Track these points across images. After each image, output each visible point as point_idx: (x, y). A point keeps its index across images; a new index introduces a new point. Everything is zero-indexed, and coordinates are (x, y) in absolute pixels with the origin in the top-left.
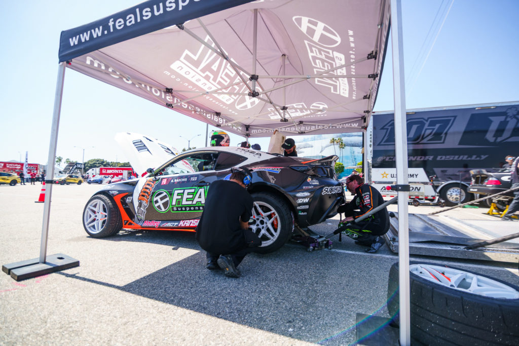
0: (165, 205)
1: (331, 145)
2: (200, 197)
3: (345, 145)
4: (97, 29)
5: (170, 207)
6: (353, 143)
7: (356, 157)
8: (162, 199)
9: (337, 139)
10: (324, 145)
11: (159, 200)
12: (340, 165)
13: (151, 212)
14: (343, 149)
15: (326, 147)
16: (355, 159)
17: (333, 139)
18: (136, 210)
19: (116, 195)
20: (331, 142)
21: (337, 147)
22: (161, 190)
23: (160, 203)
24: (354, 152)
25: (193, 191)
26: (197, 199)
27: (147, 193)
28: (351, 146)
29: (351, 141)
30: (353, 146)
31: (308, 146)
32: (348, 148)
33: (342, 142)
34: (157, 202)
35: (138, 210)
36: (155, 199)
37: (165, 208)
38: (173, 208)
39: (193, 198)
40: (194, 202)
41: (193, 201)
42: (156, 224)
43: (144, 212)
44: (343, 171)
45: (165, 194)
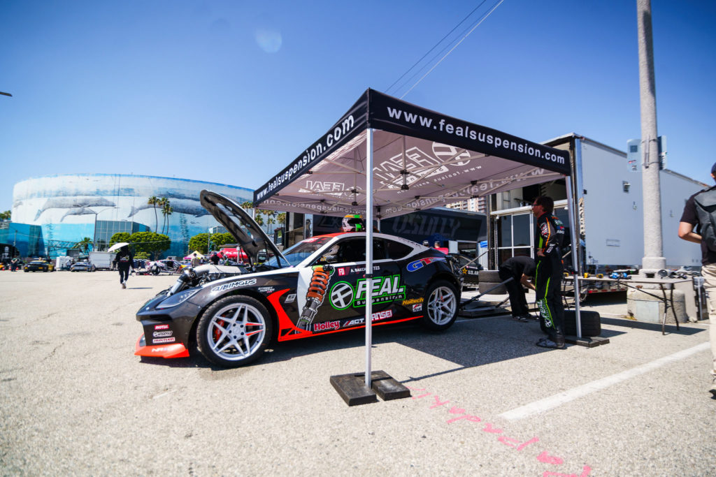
0: (346, 300)
1: (148, 207)
2: (386, 287)
3: (172, 210)
4: (426, 119)
5: (352, 301)
6: (184, 208)
7: (188, 228)
8: (342, 293)
9: (161, 199)
10: (137, 206)
11: (339, 295)
12: (164, 238)
13: (326, 311)
14: (169, 216)
15: (141, 209)
16: (187, 231)
17: (154, 198)
18: (301, 312)
19: (271, 293)
20: (151, 203)
21: (159, 211)
22: (342, 283)
23: (341, 298)
24: (185, 221)
25: (379, 281)
26: (383, 290)
27: (321, 286)
28: (182, 212)
29: (182, 205)
30: (185, 212)
31: (104, 203)
32: (176, 215)
33: (168, 205)
34: (336, 297)
35: (304, 311)
36: (333, 294)
37: (346, 304)
38: (356, 302)
39: (380, 289)
40: (381, 293)
41: (379, 292)
42: (335, 326)
43: (314, 313)
44: (169, 247)
45: (346, 286)
